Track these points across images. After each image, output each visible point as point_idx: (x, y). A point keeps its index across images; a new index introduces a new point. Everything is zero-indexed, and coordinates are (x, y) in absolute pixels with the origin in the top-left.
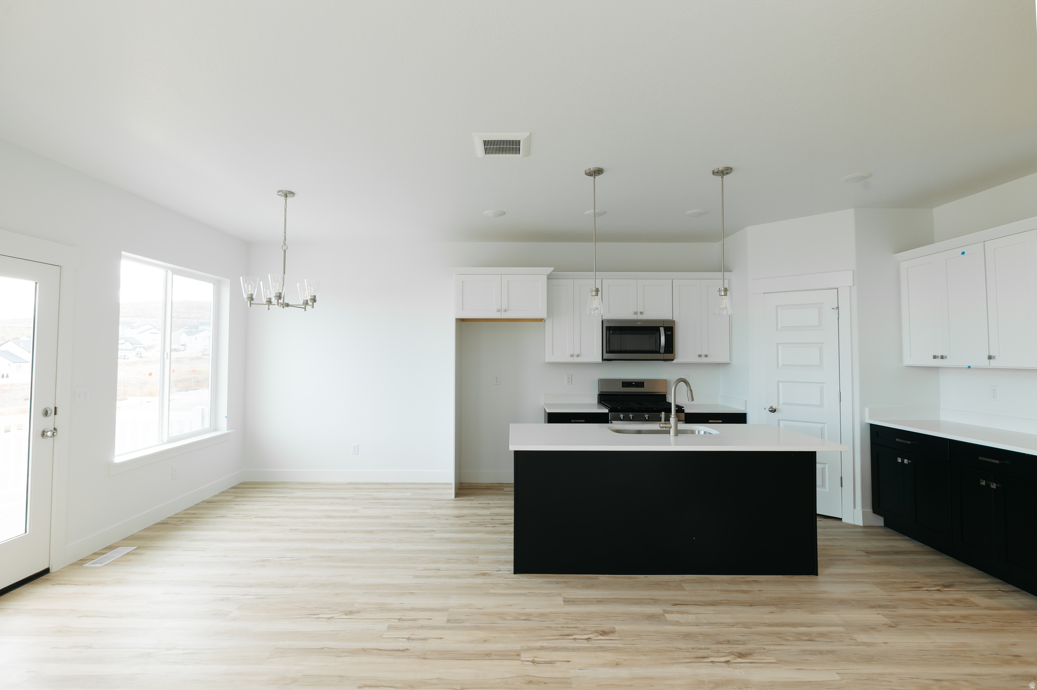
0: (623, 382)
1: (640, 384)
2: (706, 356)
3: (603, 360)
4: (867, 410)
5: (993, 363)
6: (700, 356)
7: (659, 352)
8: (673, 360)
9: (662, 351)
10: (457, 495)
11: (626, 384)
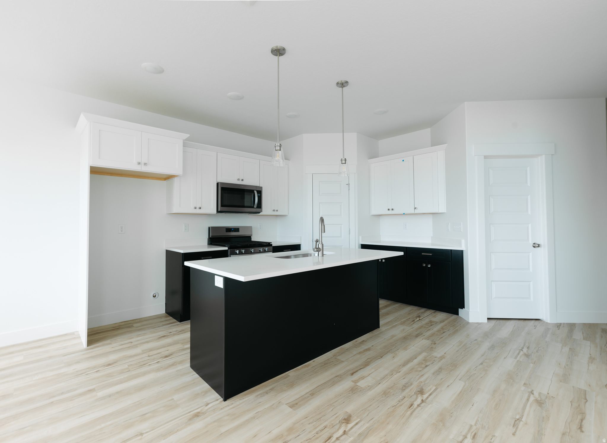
0: (226, 229)
1: (237, 230)
2: (277, 211)
3: (218, 212)
4: (360, 237)
5: (417, 211)
6: (274, 210)
7: (253, 207)
8: (259, 213)
9: (255, 206)
10: (90, 342)
11: (229, 230)
